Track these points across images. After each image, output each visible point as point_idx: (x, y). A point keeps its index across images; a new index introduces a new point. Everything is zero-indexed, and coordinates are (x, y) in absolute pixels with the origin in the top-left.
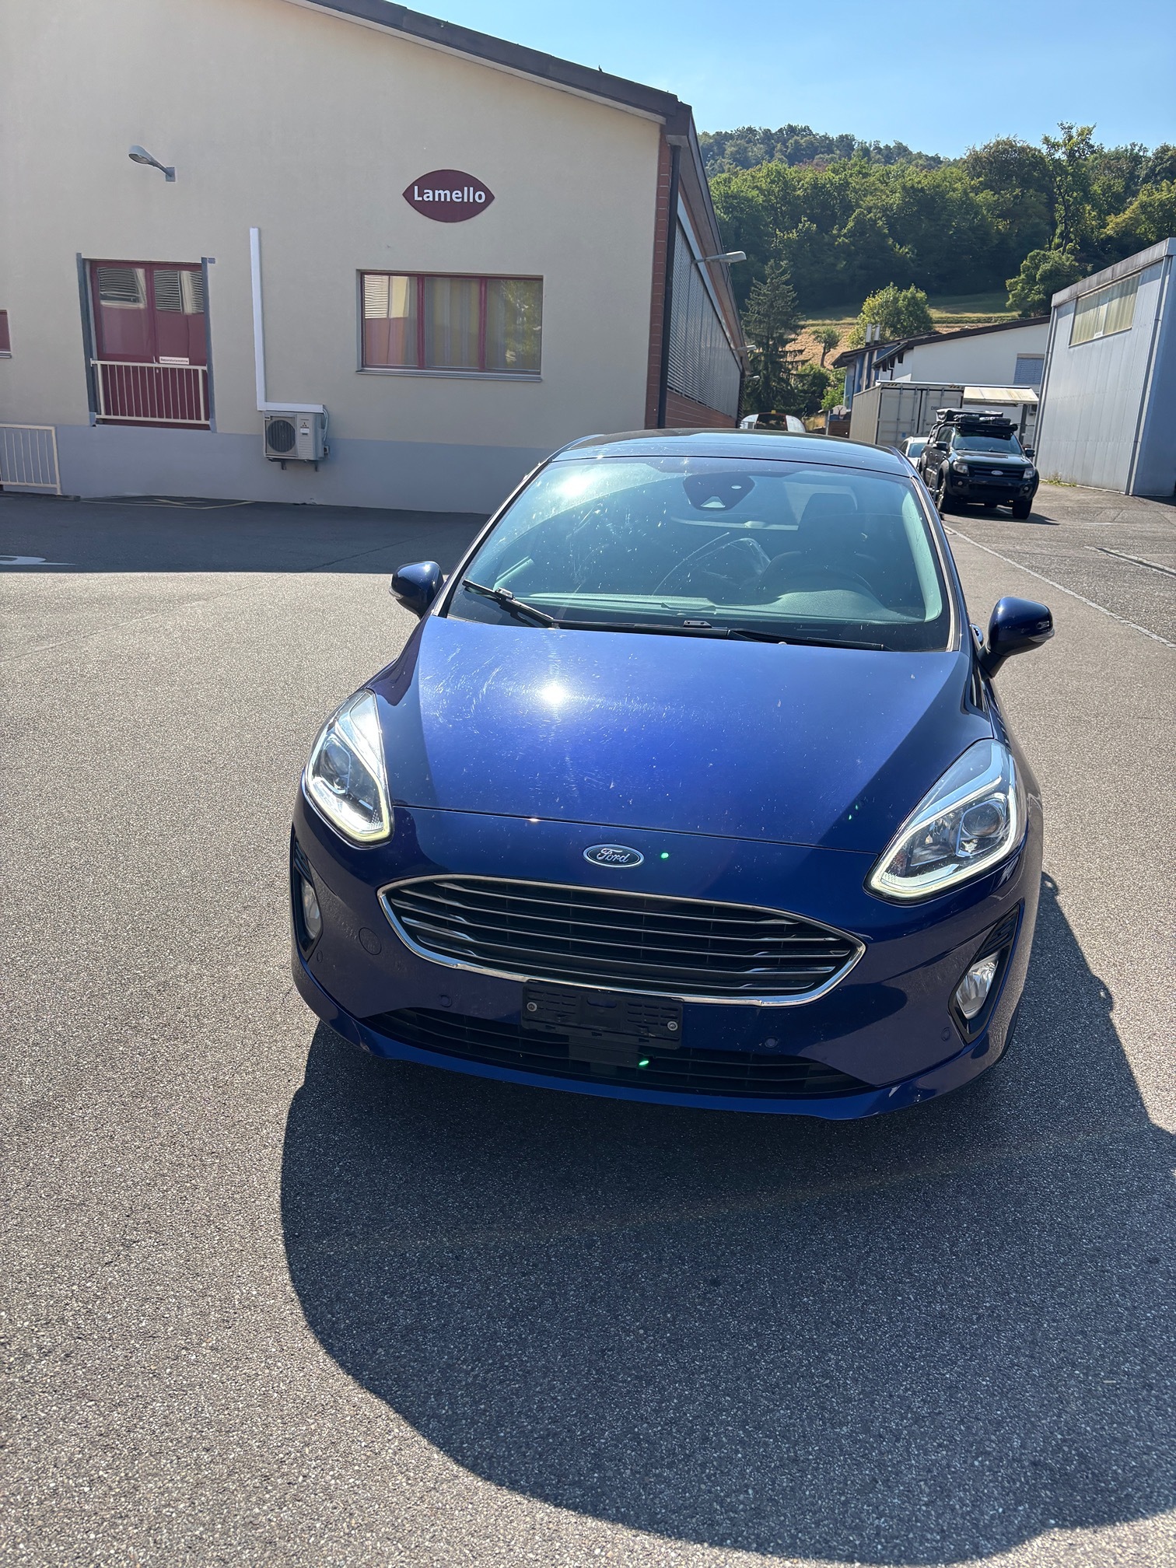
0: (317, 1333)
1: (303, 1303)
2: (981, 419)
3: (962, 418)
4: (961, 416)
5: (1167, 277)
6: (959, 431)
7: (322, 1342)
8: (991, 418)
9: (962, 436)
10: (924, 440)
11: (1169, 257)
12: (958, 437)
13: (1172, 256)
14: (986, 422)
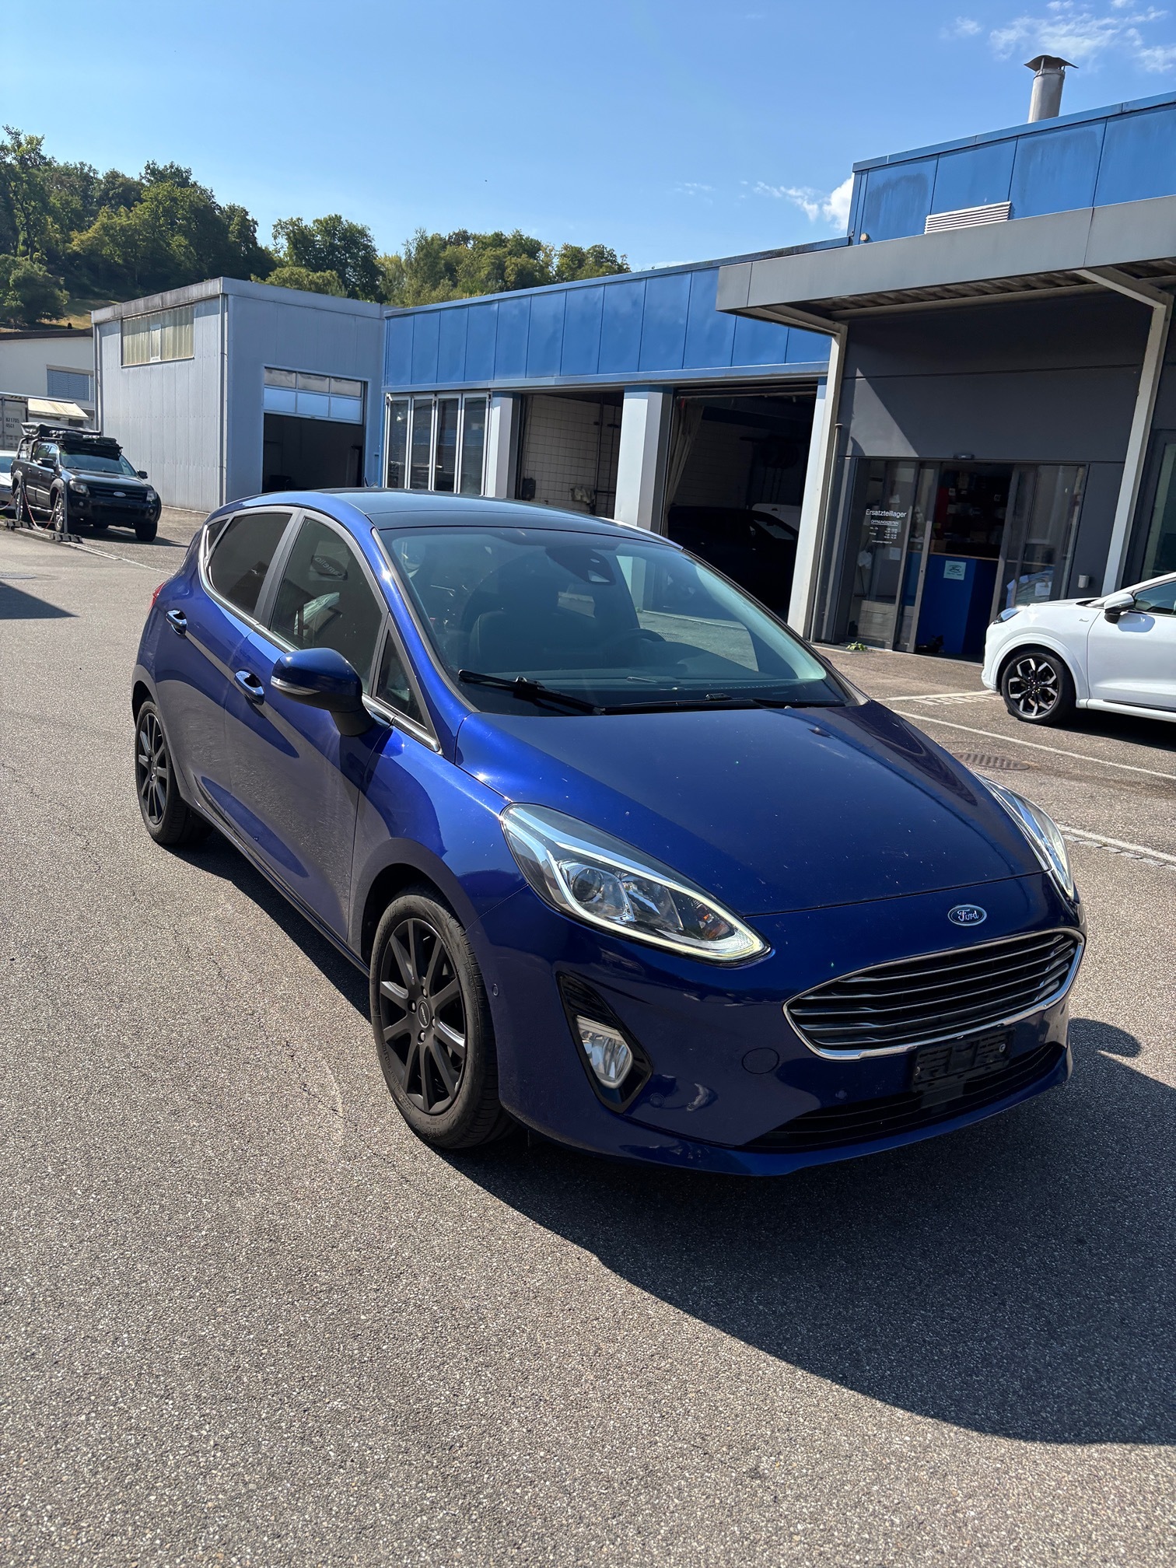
0: (995, 1432)
1: (945, 1420)
2: (84, 436)
3: (64, 435)
4: (61, 432)
5: (226, 314)
6: (62, 448)
7: (1008, 1436)
8: (94, 437)
9: (68, 453)
10: (13, 454)
11: (225, 295)
12: (64, 455)
13: (227, 295)
14: (89, 440)
